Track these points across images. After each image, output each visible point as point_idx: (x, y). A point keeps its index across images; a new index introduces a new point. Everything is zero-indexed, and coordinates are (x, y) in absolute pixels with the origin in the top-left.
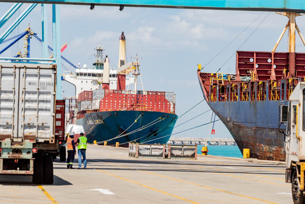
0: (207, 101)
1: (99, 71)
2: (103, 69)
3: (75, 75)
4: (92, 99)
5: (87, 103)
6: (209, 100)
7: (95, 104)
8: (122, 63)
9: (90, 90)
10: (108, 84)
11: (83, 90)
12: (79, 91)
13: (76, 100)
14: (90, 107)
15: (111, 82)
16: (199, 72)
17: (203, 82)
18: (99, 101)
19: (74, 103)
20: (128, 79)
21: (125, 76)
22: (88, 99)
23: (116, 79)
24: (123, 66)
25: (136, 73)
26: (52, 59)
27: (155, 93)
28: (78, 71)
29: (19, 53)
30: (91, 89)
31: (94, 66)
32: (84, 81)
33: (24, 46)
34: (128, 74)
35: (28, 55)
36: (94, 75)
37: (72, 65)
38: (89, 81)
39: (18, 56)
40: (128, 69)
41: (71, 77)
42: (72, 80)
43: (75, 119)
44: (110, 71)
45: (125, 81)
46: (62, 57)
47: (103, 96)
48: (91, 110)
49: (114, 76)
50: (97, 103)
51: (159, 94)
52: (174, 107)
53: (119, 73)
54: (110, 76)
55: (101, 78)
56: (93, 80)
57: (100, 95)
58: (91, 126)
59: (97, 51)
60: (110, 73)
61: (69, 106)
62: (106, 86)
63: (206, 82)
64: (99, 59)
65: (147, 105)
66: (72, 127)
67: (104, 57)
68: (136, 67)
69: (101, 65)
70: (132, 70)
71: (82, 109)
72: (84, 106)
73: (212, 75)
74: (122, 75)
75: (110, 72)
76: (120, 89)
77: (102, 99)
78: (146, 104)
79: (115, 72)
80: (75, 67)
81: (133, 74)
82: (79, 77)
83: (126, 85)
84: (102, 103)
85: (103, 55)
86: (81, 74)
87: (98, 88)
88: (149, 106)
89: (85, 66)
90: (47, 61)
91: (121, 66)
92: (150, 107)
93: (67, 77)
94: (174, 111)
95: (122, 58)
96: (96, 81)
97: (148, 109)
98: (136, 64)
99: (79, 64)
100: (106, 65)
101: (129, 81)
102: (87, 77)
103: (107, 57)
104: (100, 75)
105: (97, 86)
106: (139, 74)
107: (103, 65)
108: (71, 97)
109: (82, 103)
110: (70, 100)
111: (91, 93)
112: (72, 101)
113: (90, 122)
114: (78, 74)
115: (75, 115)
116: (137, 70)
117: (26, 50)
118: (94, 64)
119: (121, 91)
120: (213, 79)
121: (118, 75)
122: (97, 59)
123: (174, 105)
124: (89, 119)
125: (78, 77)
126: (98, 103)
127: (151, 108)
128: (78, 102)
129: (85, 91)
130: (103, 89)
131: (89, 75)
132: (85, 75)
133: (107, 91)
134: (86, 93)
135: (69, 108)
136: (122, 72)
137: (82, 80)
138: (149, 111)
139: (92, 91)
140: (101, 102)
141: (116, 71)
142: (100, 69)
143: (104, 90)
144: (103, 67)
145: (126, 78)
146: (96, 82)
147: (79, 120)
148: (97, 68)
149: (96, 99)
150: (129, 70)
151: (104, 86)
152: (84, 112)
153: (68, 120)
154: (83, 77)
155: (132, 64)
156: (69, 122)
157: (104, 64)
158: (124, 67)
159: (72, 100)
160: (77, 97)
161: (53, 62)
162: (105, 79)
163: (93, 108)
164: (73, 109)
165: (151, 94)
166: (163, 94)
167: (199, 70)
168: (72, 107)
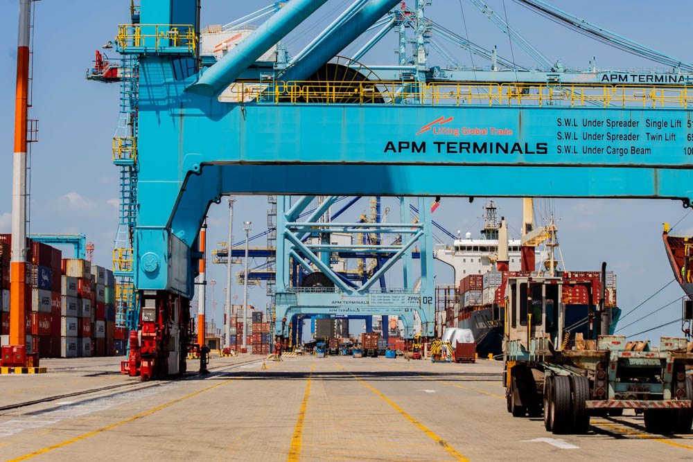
0: (679, 282)
1: (492, 243)
2: (497, 239)
3: (452, 250)
4: (482, 288)
5: (474, 294)
6: (683, 280)
7: (487, 296)
8: (529, 228)
9: (478, 274)
10: (507, 263)
11: (467, 275)
12: (460, 276)
13: (456, 290)
14: (479, 301)
15: (511, 258)
16: (666, 236)
17: (673, 252)
18: (493, 290)
19: (452, 295)
20: (539, 254)
21: (533, 248)
22: (475, 288)
23: (519, 253)
24: (530, 233)
25: (553, 243)
26: (417, 225)
27: (583, 275)
28: (457, 243)
29: (363, 218)
30: (480, 271)
31: (484, 235)
32: (468, 259)
33: (372, 205)
34: (538, 245)
35: (378, 219)
36: (483, 249)
37: (449, 234)
38: (476, 260)
39: (362, 221)
40: (539, 236)
41: (447, 253)
42: (449, 259)
43: (456, 320)
44: (509, 241)
45: (534, 257)
46: (433, 223)
47: (500, 282)
48: (481, 305)
49: (515, 249)
50: (490, 294)
51: (590, 276)
52: (615, 296)
53: (525, 244)
54: (510, 249)
55: (494, 253)
56: (483, 258)
57: (495, 279)
58: (482, 331)
59: (486, 210)
60: (509, 245)
61: (446, 300)
62: (504, 266)
63: (678, 252)
64: (491, 223)
65: (570, 294)
66: (454, 333)
67: (499, 219)
68: (551, 235)
69: (494, 232)
70: (545, 238)
71: (466, 304)
72: (470, 299)
73: (686, 240)
74: (529, 247)
75: (508, 243)
76: (527, 269)
77: (499, 288)
78: (569, 292)
79: (517, 243)
80: (453, 237)
81: (547, 245)
82: (460, 253)
83: (536, 262)
84: (499, 294)
85: (497, 216)
86: (463, 248)
87: (490, 270)
88: (574, 295)
89: (468, 234)
90: (410, 227)
91: (527, 233)
92: (576, 296)
93: (441, 253)
94: (615, 303)
95: (528, 219)
96: (487, 258)
97: (573, 300)
98: (552, 229)
99: (459, 232)
100: (502, 232)
101: (540, 257)
102: (472, 253)
103: (503, 219)
104: (493, 249)
105: (489, 267)
106: (557, 245)
107: (497, 232)
108: (448, 285)
109: (467, 294)
110: (446, 290)
111: (481, 278)
112: (449, 292)
113: (481, 325)
114: (457, 249)
115: (456, 314)
116: (553, 239)
117: (374, 211)
118: (482, 232)
119: (529, 273)
120: (689, 246)
121: (522, 248)
122: (486, 224)
123: (615, 292)
124: (478, 319)
125: (457, 253)
126: (492, 293)
127: (577, 298)
128: (460, 293)
129: (470, 276)
130: (499, 270)
131: (476, 248)
132: (469, 248)
133: (505, 274)
134: (471, 278)
135: (446, 303)
136: (529, 242)
137: (464, 258)
138: (574, 303)
139: (481, 274)
140: (497, 292)
141: (520, 241)
142: (493, 239)
143: (501, 272)
144: (497, 236)
145: (536, 251)
146: (487, 261)
147: (462, 321)
148: (488, 238)
149: (489, 288)
150: (540, 239)
151: (500, 266)
152: (470, 309)
153: (444, 322)
154: (466, 253)
155: (544, 229)
156: (445, 325)
157: (500, 230)
158: (531, 235)
159: (449, 289)
160: (458, 285)
161: (419, 229)
162: (502, 255)
163: (485, 302)
164: (452, 305)
165: (576, 276)
166: (597, 275)
167: (665, 233)
168: (449, 301)
